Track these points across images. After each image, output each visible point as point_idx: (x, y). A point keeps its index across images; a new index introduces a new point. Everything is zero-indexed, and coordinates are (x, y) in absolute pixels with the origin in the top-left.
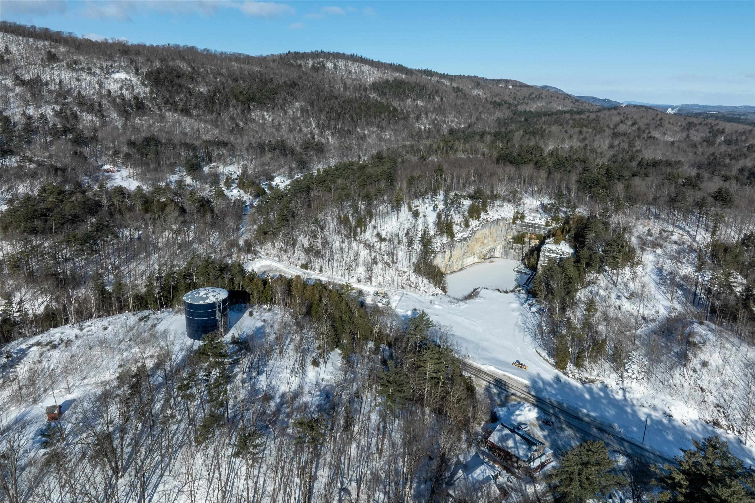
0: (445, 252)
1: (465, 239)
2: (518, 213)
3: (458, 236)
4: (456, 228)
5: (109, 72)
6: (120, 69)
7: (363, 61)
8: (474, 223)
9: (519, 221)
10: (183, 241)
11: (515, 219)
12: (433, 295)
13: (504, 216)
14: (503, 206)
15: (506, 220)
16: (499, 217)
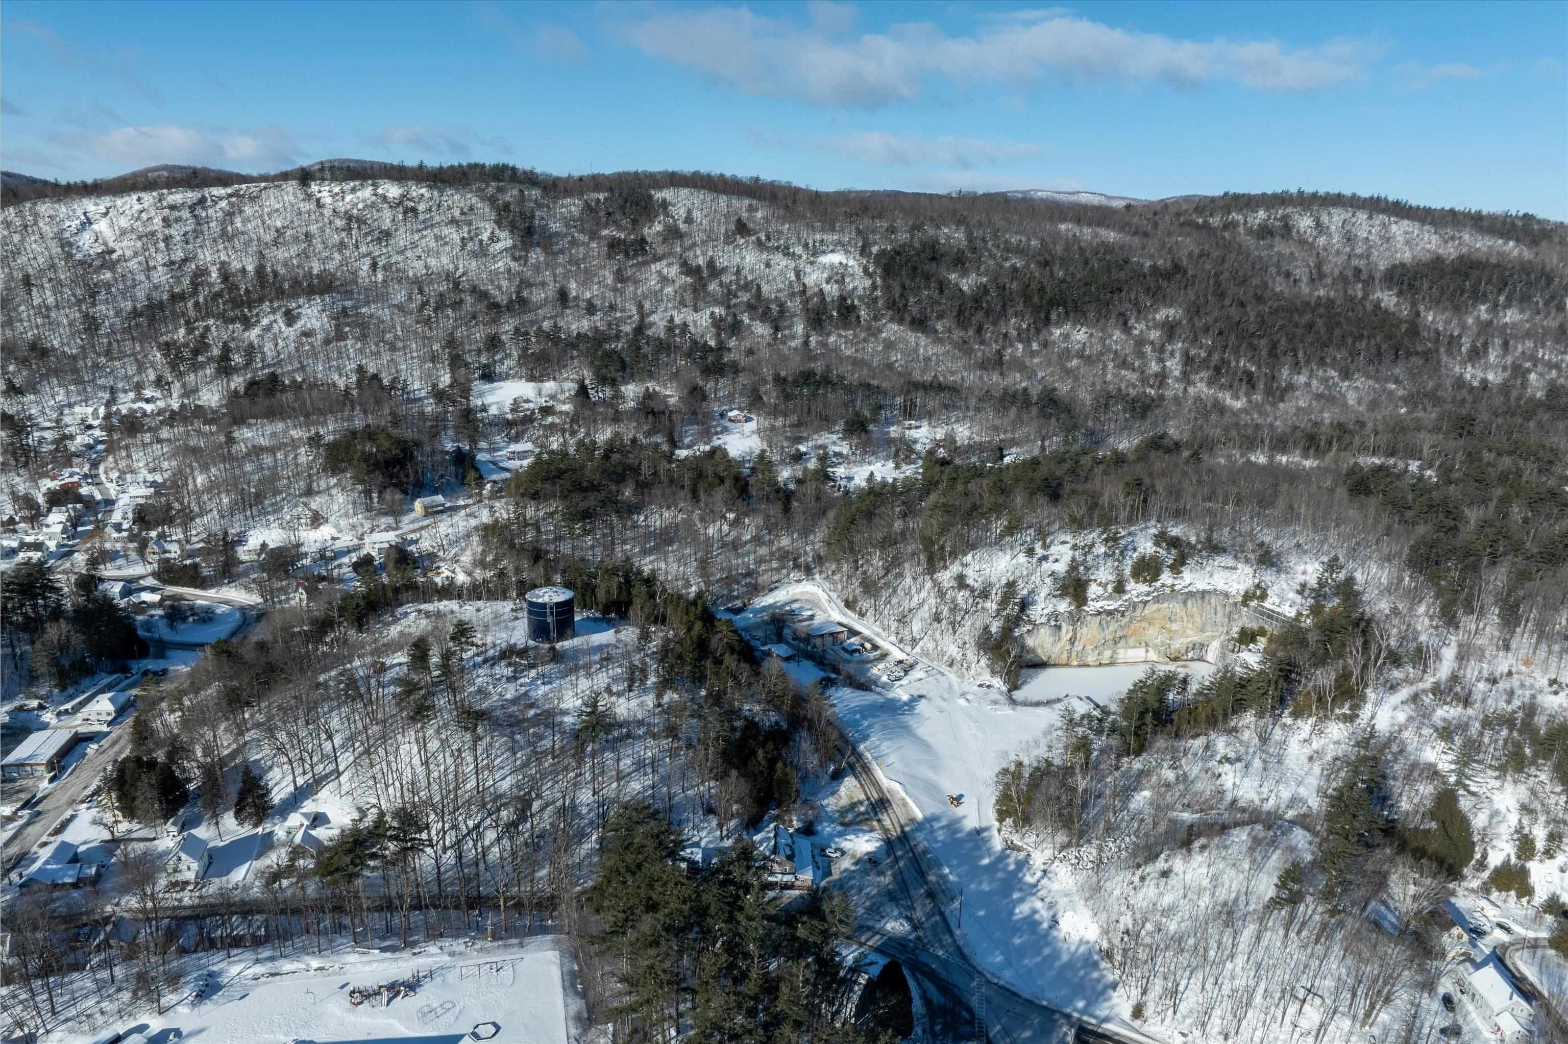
0: (1059, 627)
1: (1110, 613)
2: (1258, 586)
3: (1092, 606)
4: (1093, 590)
5: (816, 252)
6: (840, 245)
7: (1400, 210)
8: (1136, 589)
9: (1254, 603)
10: (738, 538)
11: (1247, 597)
12: (981, 686)
13: (1221, 586)
14: (1235, 568)
15: (1226, 595)
16: (1208, 588)
